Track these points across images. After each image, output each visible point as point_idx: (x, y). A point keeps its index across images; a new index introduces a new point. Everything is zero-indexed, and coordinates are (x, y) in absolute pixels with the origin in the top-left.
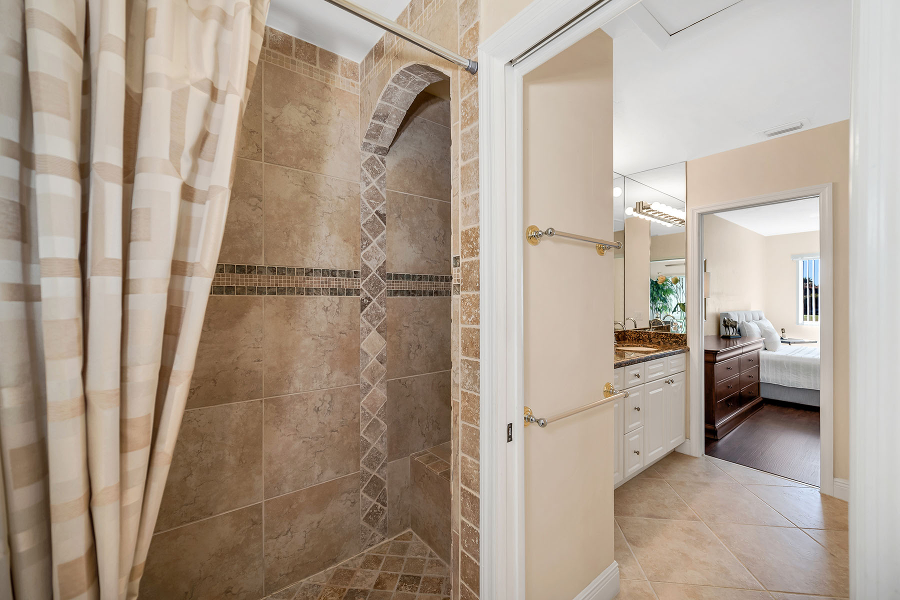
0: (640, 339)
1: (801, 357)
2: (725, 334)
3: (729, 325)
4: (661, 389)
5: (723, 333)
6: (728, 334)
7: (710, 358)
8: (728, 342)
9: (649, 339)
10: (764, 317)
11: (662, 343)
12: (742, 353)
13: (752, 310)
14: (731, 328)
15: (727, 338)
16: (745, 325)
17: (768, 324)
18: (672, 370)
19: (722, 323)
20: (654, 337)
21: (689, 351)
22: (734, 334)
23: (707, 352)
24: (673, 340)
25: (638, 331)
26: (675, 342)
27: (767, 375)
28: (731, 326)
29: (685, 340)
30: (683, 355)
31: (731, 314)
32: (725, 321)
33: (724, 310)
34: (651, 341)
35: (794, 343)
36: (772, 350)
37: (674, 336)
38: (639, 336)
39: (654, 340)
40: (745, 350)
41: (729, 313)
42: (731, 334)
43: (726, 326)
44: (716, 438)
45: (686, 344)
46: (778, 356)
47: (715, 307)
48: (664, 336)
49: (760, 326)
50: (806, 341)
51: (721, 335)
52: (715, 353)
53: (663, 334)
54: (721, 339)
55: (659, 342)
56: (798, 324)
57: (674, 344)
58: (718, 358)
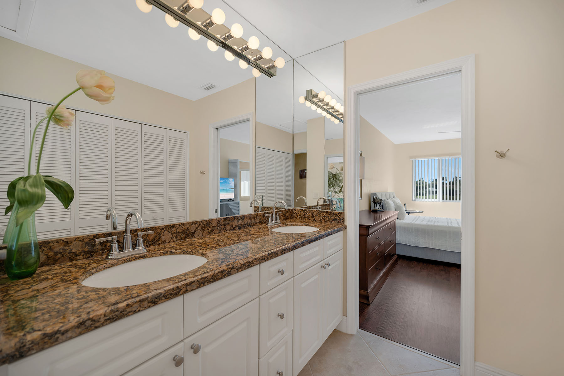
0: (305, 217)
1: (420, 224)
2: (374, 209)
3: (377, 202)
4: (316, 276)
5: (372, 208)
6: (376, 209)
7: (364, 232)
8: (376, 214)
9: (313, 217)
10: (395, 196)
11: (323, 221)
12: (386, 224)
13: (388, 191)
14: (377, 204)
15: (375, 212)
16: (386, 202)
17: (398, 201)
18: (329, 252)
19: (372, 200)
20: (317, 215)
21: (346, 228)
22: (380, 209)
23: (361, 226)
24: (332, 218)
25: (303, 209)
26: (334, 220)
27: (400, 238)
28: (378, 203)
29: (343, 219)
30: (341, 233)
31: (377, 194)
32: (374, 199)
33: (373, 191)
34: (314, 219)
35: (412, 213)
36: (401, 219)
37: (334, 214)
38: (305, 214)
39: (317, 218)
40: (388, 221)
41: (376, 193)
42: (378, 209)
43: (375, 203)
44: (368, 303)
45: (343, 222)
46: (405, 224)
47: (368, 189)
48: (325, 213)
49: (394, 202)
50: (418, 211)
51: (372, 209)
52: (368, 227)
53: (324, 212)
54: (372, 213)
55: (321, 220)
56: (413, 200)
57: (334, 222)
58: (370, 232)
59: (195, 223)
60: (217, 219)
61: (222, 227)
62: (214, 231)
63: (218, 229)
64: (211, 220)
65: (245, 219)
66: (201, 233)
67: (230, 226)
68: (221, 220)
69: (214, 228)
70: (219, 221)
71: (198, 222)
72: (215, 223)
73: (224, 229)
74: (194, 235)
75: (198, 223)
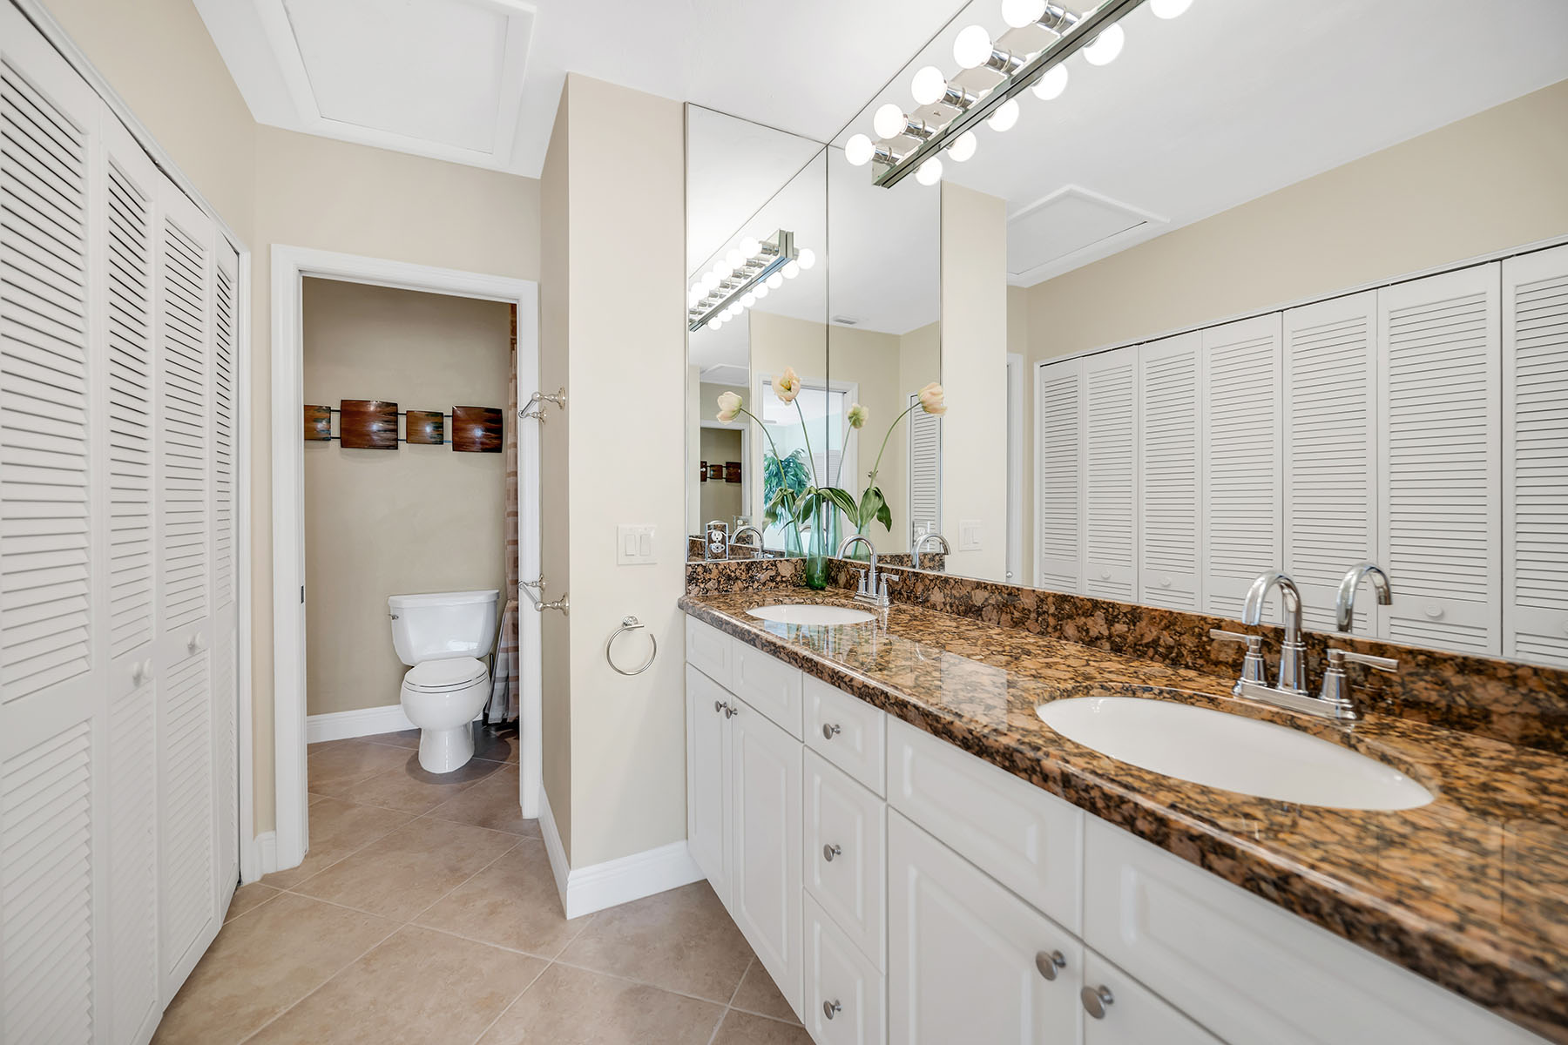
59: (983, 585)
60: (1034, 591)
61: (1052, 621)
62: (1026, 623)
63: (1037, 621)
64: (1018, 589)
65: (1143, 623)
66: (994, 616)
67: (1078, 627)
68: (1047, 598)
69: (1026, 612)
70: (1042, 601)
71: (988, 584)
72: (1028, 602)
73: (1055, 628)
74: (981, 615)
75: (989, 587)
